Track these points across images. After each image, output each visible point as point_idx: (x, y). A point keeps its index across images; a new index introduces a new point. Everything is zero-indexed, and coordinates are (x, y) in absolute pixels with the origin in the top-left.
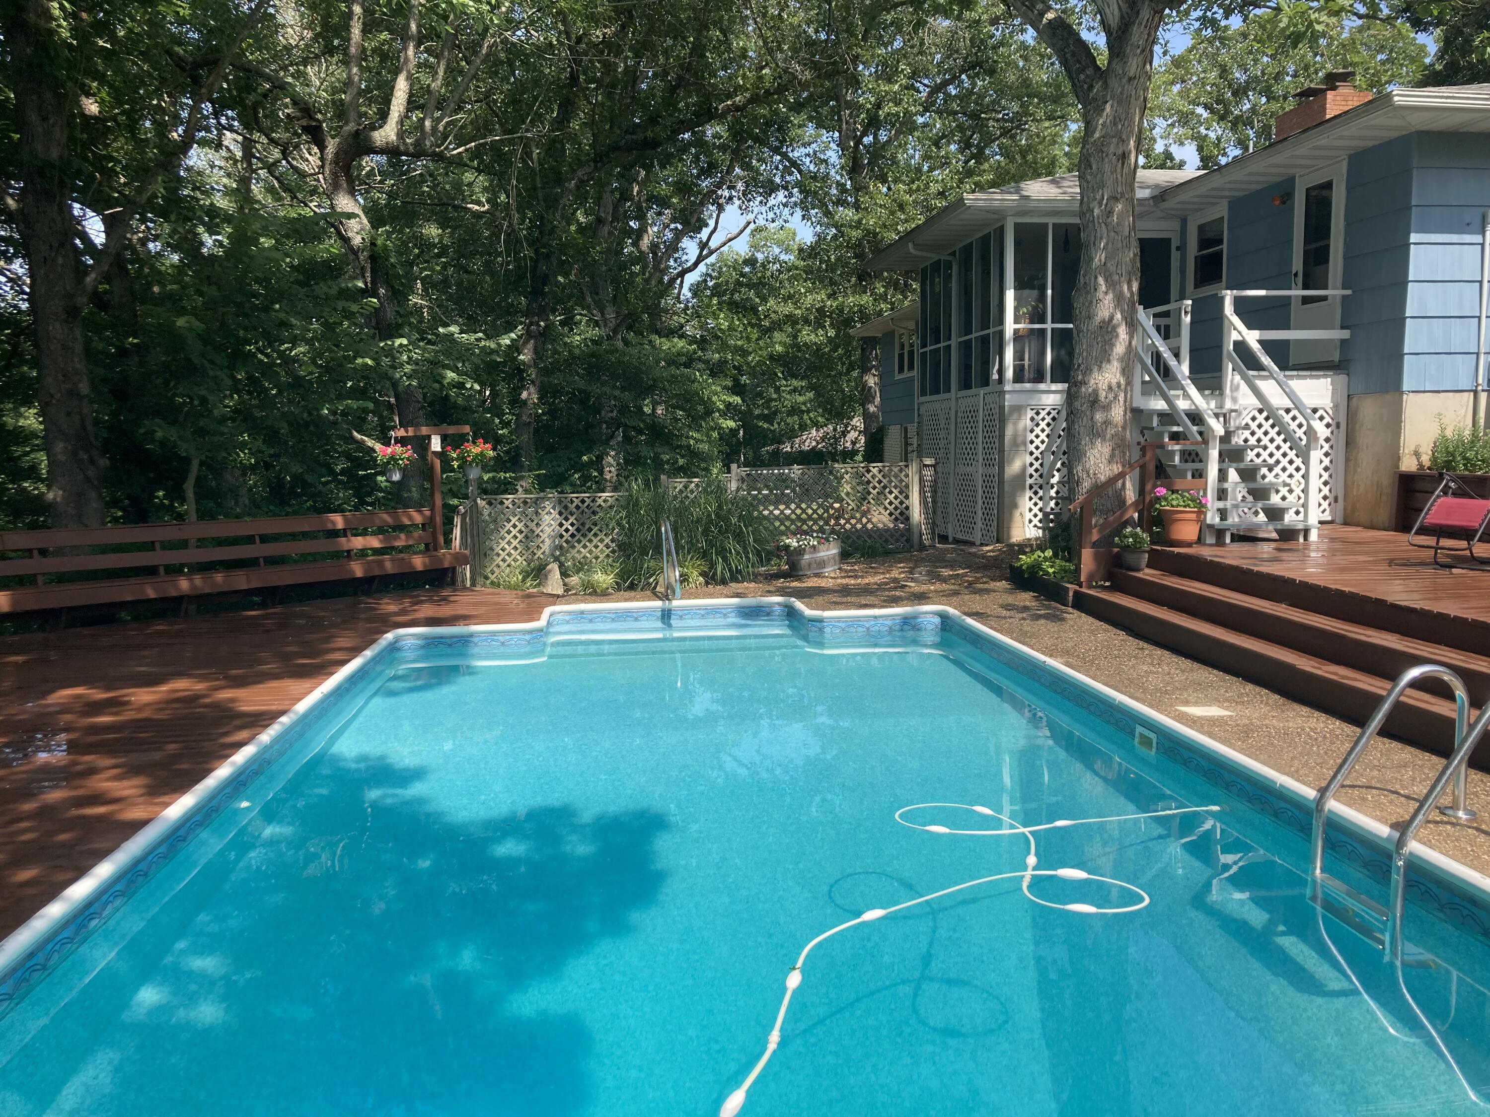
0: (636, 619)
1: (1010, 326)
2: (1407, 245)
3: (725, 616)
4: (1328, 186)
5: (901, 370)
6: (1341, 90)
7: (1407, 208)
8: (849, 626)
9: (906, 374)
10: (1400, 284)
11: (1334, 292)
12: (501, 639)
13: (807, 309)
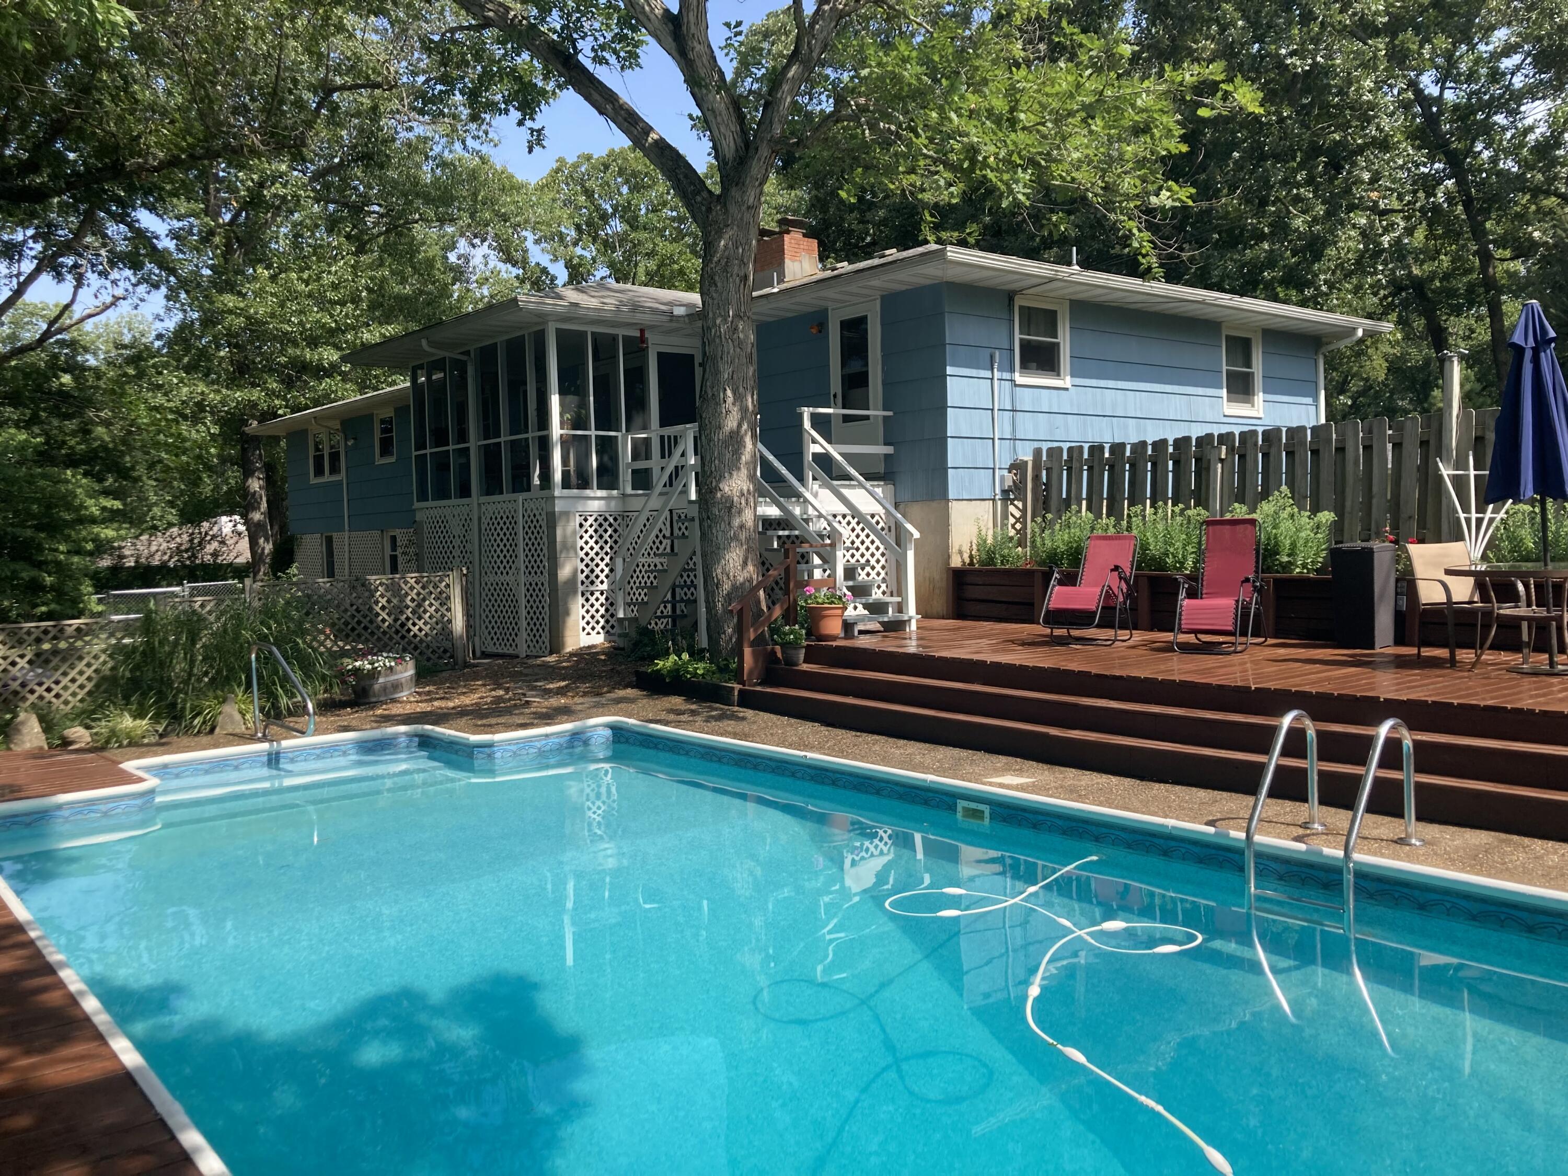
0: (236, 768)
1: (557, 430)
2: (944, 376)
3: (345, 753)
4: (862, 320)
5: (319, 471)
6: (792, 234)
7: (942, 345)
8: (520, 749)
9: (327, 478)
10: (941, 408)
11: (876, 413)
12: (103, 808)
13: (183, 402)
